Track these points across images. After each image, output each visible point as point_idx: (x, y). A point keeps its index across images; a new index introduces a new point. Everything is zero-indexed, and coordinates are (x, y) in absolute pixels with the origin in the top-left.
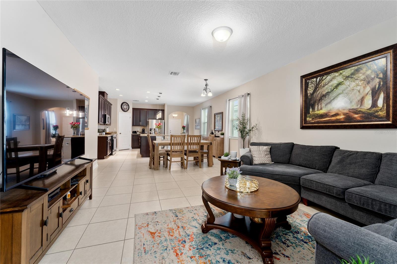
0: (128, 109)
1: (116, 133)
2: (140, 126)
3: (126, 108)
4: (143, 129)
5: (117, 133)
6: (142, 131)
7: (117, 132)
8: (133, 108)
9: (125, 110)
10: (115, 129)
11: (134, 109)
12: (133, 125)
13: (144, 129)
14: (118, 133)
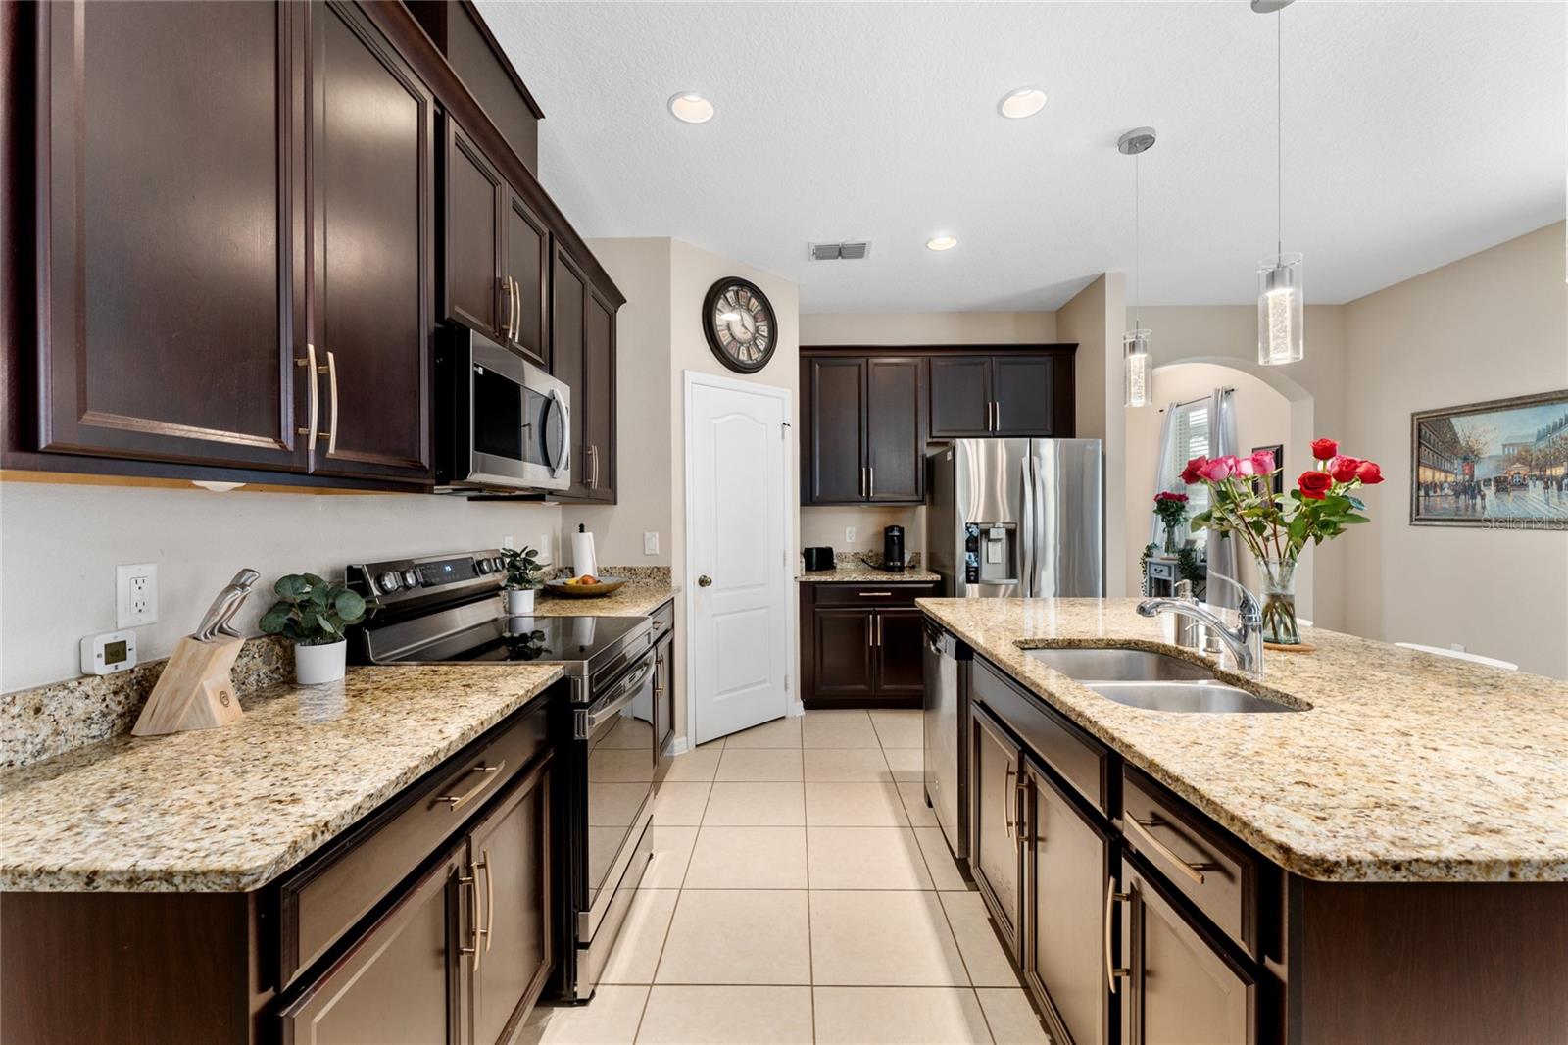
0: (762, 344)
1: (661, 576)
2: (868, 500)
3: (748, 336)
4: (888, 530)
5: (676, 579)
6: (882, 549)
7: (674, 574)
8: (801, 348)
9: (743, 357)
10: (654, 544)
11: (812, 358)
12: (809, 498)
13: (901, 530)
14: (684, 578)
